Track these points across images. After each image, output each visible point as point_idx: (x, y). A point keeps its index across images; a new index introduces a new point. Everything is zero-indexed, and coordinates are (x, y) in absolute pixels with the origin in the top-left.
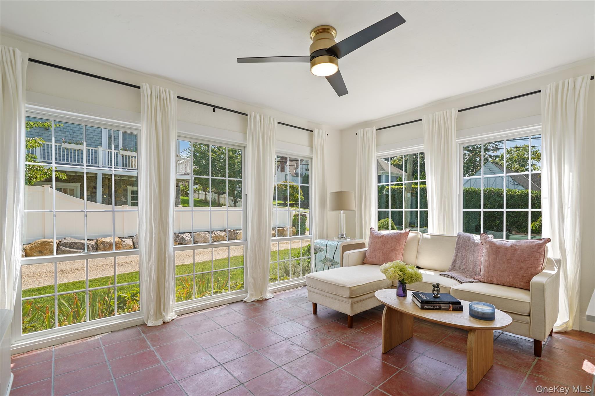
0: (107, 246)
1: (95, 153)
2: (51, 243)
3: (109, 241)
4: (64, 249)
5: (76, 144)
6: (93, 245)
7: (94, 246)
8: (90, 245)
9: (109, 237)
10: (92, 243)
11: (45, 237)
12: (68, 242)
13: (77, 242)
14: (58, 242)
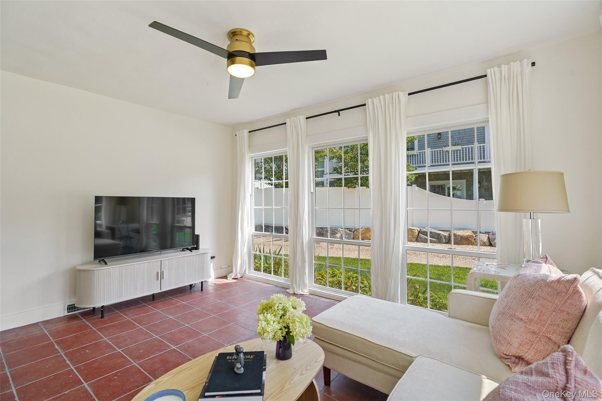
0: (458, 238)
1: (472, 149)
2: (413, 230)
3: (460, 234)
4: (422, 236)
5: (454, 146)
6: (446, 236)
7: (447, 238)
8: (442, 236)
9: (463, 231)
10: (445, 234)
11: (413, 225)
12: (426, 231)
13: (432, 231)
14: (419, 230)
